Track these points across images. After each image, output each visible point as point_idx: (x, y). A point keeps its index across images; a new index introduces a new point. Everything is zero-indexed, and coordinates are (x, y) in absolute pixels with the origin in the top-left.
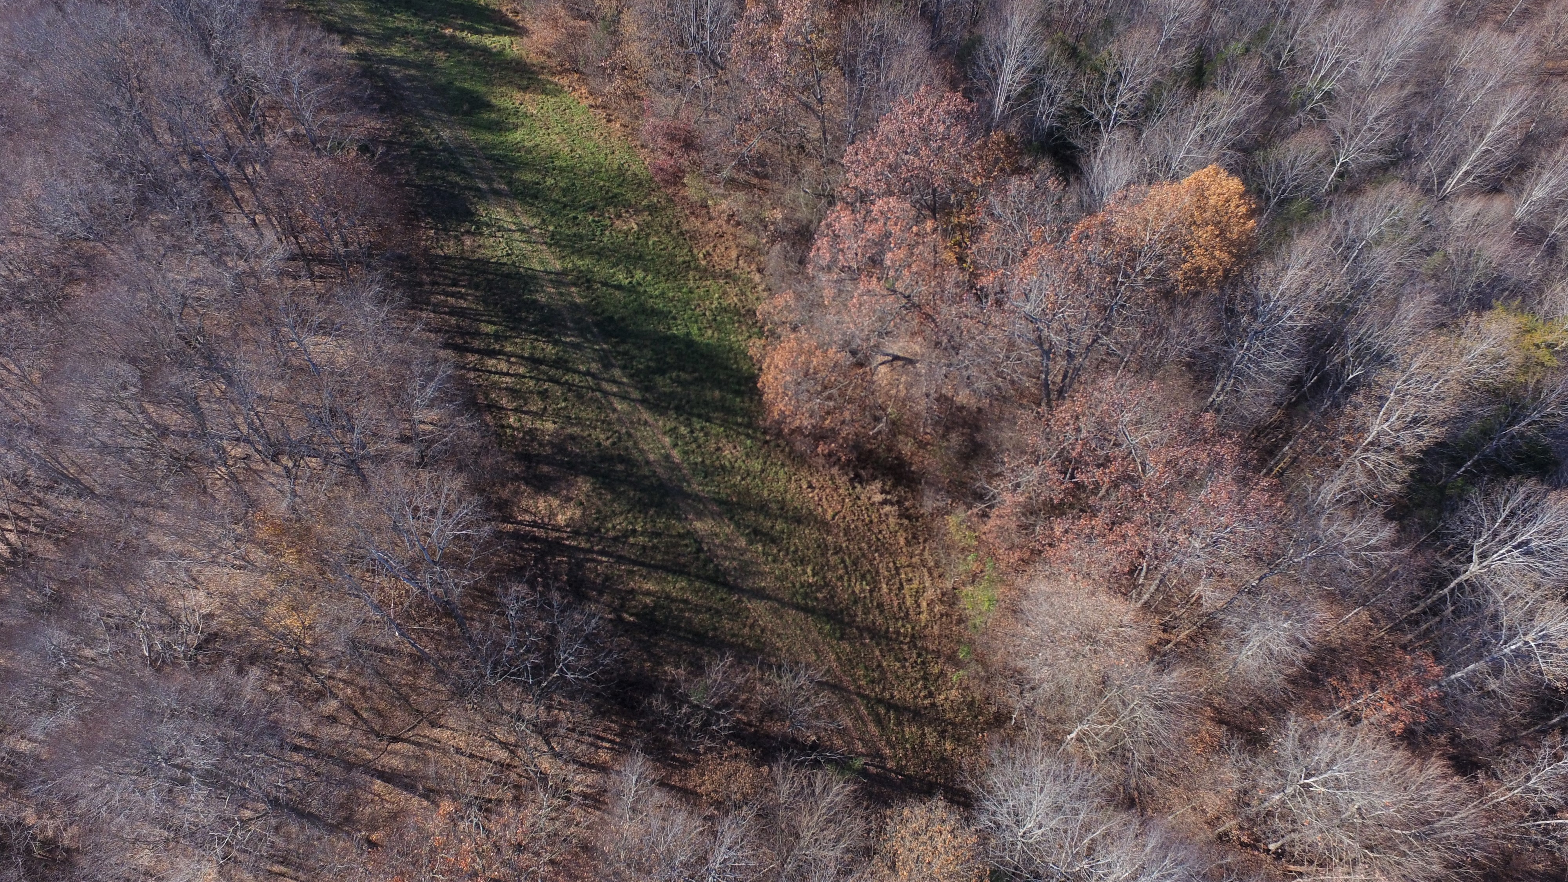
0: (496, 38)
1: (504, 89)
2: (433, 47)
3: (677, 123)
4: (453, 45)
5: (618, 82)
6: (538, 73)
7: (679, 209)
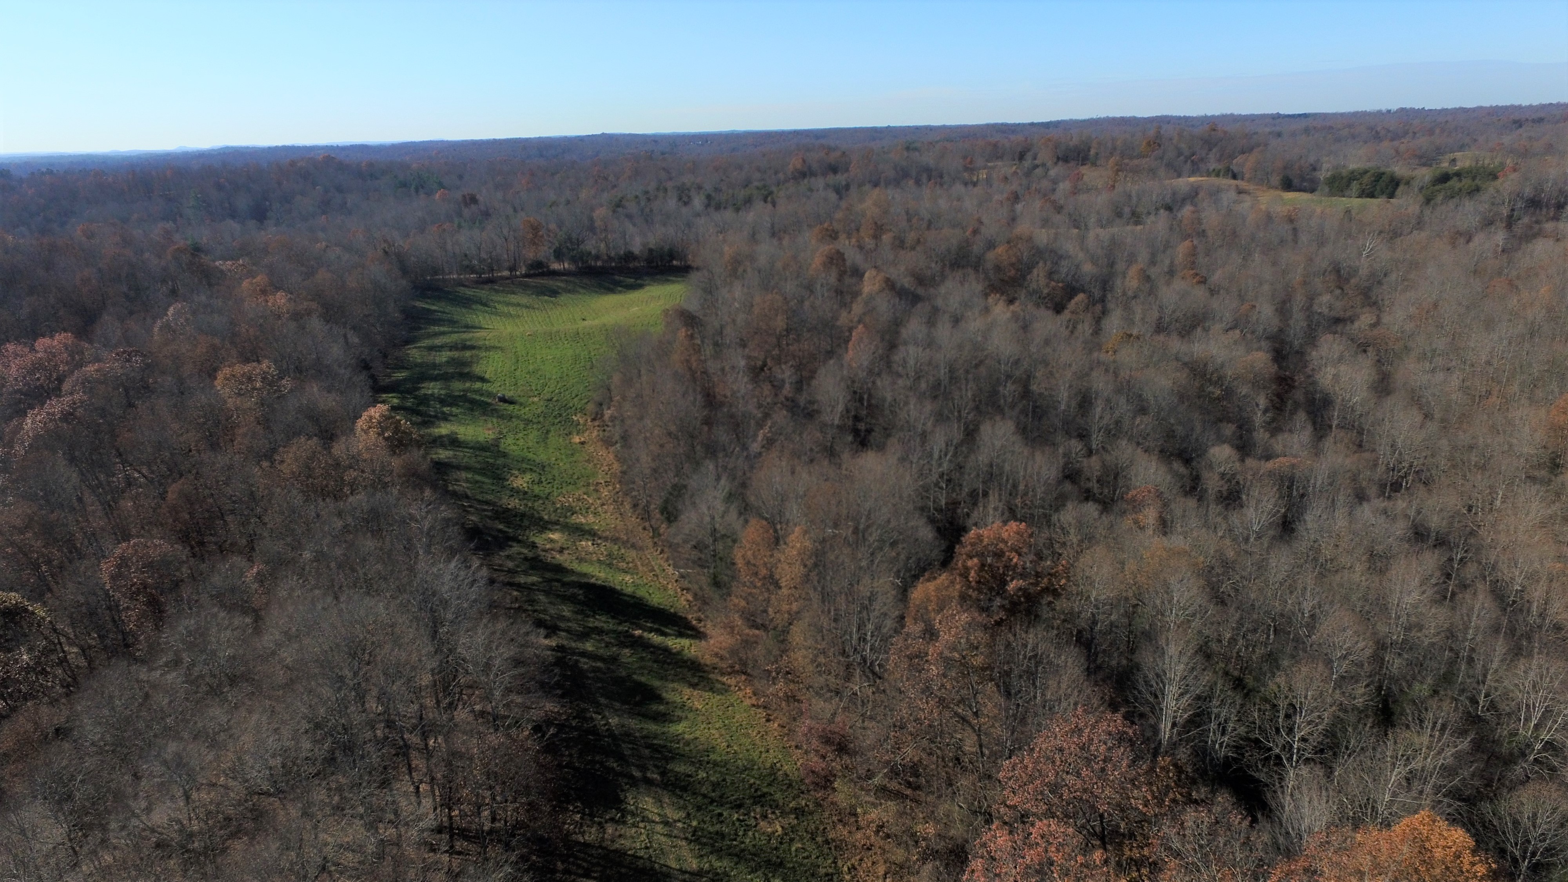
0: (678, 640)
1: (675, 685)
2: (622, 645)
3: (832, 727)
4: (640, 644)
5: (781, 684)
6: (709, 673)
7: (826, 814)
